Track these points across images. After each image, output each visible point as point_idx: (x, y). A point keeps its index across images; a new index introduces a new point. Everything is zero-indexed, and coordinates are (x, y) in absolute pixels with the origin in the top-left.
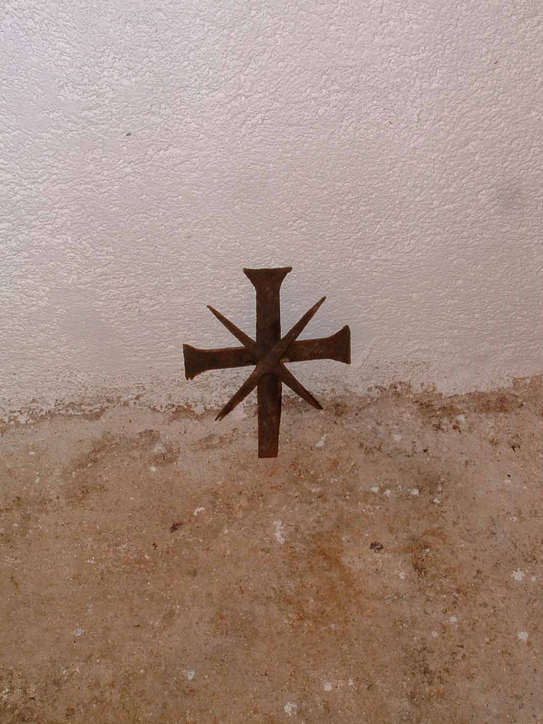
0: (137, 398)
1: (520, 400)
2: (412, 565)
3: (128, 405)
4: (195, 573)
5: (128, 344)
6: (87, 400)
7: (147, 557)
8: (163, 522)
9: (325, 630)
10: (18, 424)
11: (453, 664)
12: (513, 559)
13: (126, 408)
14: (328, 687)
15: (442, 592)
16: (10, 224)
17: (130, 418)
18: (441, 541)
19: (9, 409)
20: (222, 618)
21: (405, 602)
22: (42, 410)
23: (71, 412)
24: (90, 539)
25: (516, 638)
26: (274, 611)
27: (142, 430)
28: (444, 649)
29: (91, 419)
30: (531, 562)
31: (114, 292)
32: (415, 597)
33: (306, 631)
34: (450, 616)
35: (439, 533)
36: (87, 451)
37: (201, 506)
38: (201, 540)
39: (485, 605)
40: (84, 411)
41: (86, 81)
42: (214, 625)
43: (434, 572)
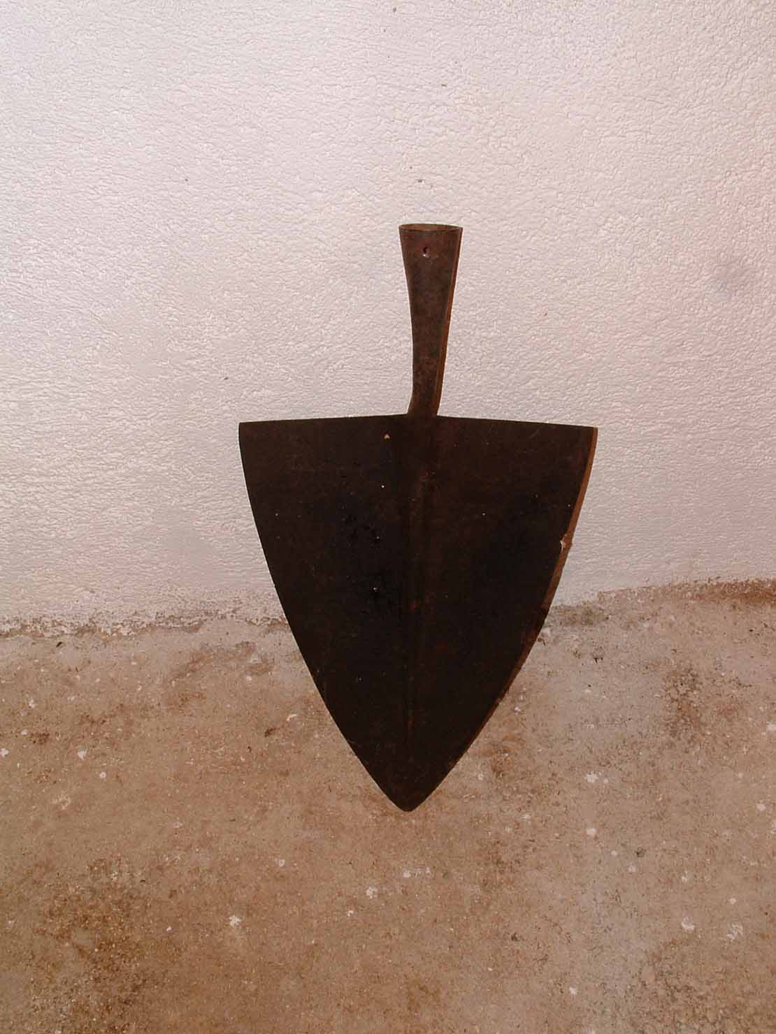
0: (234, 612)
1: (606, 614)
2: (490, 768)
3: (225, 617)
4: (287, 774)
5: (226, 560)
6: (186, 614)
7: (243, 759)
8: (257, 727)
9: (406, 826)
10: (120, 636)
11: (524, 856)
12: (588, 763)
13: (224, 621)
14: (407, 875)
15: (518, 792)
16: (120, 454)
17: (227, 630)
18: (520, 747)
19: (113, 621)
20: (311, 813)
21: (482, 801)
22: (143, 623)
23: (171, 624)
24: (190, 743)
25: (585, 832)
26: (360, 808)
27: (238, 642)
28: (515, 843)
29: (190, 632)
30: (604, 766)
31: (214, 513)
32: (492, 796)
33: (389, 826)
34: (523, 813)
35: (519, 740)
36: (185, 662)
37: (293, 713)
38: (293, 745)
39: (558, 804)
40: (183, 623)
41: (190, 336)
42: (303, 820)
43: (512, 774)
